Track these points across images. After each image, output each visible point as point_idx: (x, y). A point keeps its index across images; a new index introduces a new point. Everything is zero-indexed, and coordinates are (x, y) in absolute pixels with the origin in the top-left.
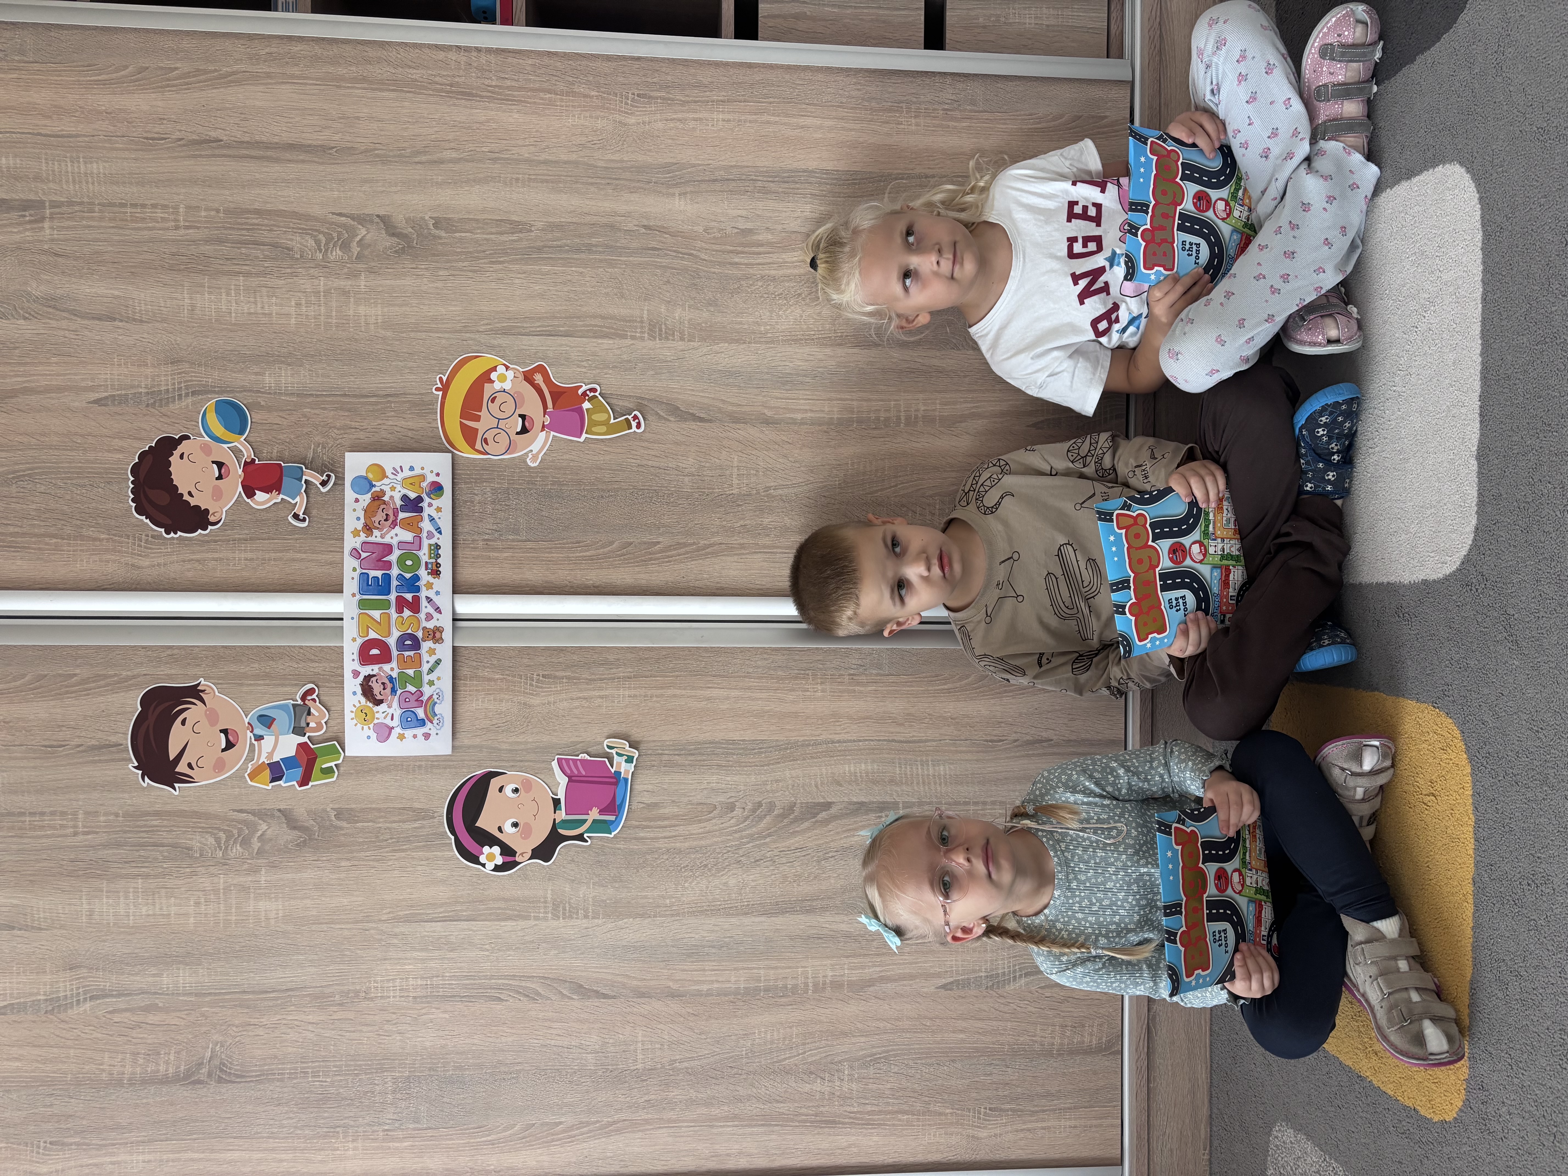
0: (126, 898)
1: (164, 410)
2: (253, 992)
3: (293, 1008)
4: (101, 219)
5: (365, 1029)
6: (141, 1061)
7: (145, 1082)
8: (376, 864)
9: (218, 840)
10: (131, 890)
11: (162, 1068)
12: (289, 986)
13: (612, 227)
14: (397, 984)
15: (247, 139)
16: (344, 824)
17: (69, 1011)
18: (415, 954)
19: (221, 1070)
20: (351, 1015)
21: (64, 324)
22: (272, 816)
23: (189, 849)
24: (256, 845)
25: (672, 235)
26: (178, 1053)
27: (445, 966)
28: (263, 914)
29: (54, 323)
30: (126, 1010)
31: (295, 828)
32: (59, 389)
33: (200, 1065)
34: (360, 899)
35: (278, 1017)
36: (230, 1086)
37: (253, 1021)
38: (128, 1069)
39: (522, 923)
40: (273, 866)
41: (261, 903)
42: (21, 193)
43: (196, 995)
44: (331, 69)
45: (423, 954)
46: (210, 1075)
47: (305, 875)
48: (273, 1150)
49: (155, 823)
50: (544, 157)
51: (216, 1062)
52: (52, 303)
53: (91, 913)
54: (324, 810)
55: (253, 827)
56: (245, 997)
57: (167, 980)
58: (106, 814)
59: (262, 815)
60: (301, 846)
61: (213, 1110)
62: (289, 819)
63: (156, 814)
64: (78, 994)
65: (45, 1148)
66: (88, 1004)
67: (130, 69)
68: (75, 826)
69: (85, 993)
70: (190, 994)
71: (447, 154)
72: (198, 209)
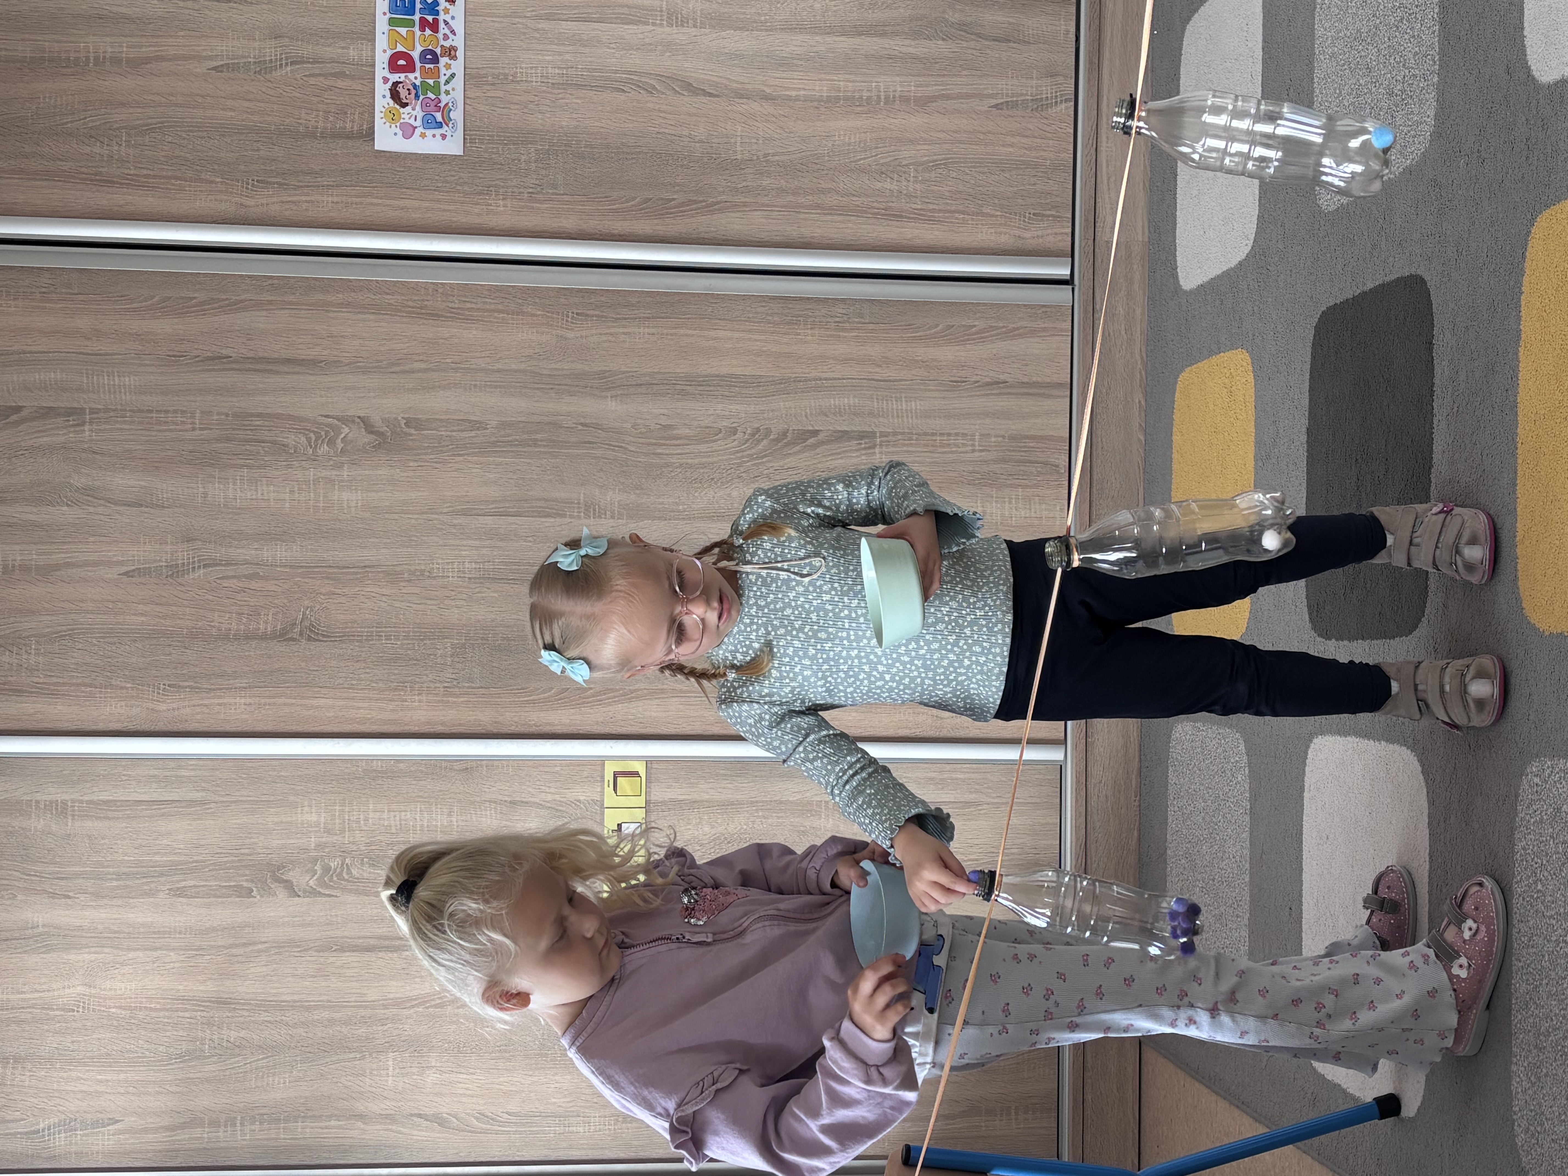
0: (234, 484)
1: (268, 76)
2: (338, 567)
3: (370, 582)
5: (429, 602)
6: (244, 620)
7: (248, 638)
8: (438, 465)
9: (309, 440)
10: (238, 478)
11: (262, 626)
12: (367, 563)
14: (455, 566)
16: (413, 431)
17: (186, 576)
18: (470, 542)
19: (311, 631)
20: (417, 590)
22: (353, 422)
23: (285, 445)
24: (340, 445)
26: (275, 614)
27: (495, 553)
28: (346, 503)
30: (233, 577)
31: (372, 433)
32: (185, 58)
33: (293, 625)
34: (425, 494)
35: (358, 589)
36: (318, 644)
37: (337, 591)
38: (234, 626)
39: (559, 520)
40: (353, 463)
41: (344, 493)
43: (291, 567)
45: (477, 543)
46: (301, 634)
47: (380, 472)
48: (353, 698)
49: (258, 423)
51: (307, 623)
53: (205, 495)
54: (396, 419)
55: (337, 431)
56: (331, 570)
57: (266, 554)
58: (218, 414)
59: (346, 420)
60: (377, 447)
61: (303, 664)
62: (366, 423)
63: (260, 415)
64: (194, 563)
65: (164, 690)
66: (201, 571)
68: (193, 423)
69: (199, 561)
70: (285, 566)
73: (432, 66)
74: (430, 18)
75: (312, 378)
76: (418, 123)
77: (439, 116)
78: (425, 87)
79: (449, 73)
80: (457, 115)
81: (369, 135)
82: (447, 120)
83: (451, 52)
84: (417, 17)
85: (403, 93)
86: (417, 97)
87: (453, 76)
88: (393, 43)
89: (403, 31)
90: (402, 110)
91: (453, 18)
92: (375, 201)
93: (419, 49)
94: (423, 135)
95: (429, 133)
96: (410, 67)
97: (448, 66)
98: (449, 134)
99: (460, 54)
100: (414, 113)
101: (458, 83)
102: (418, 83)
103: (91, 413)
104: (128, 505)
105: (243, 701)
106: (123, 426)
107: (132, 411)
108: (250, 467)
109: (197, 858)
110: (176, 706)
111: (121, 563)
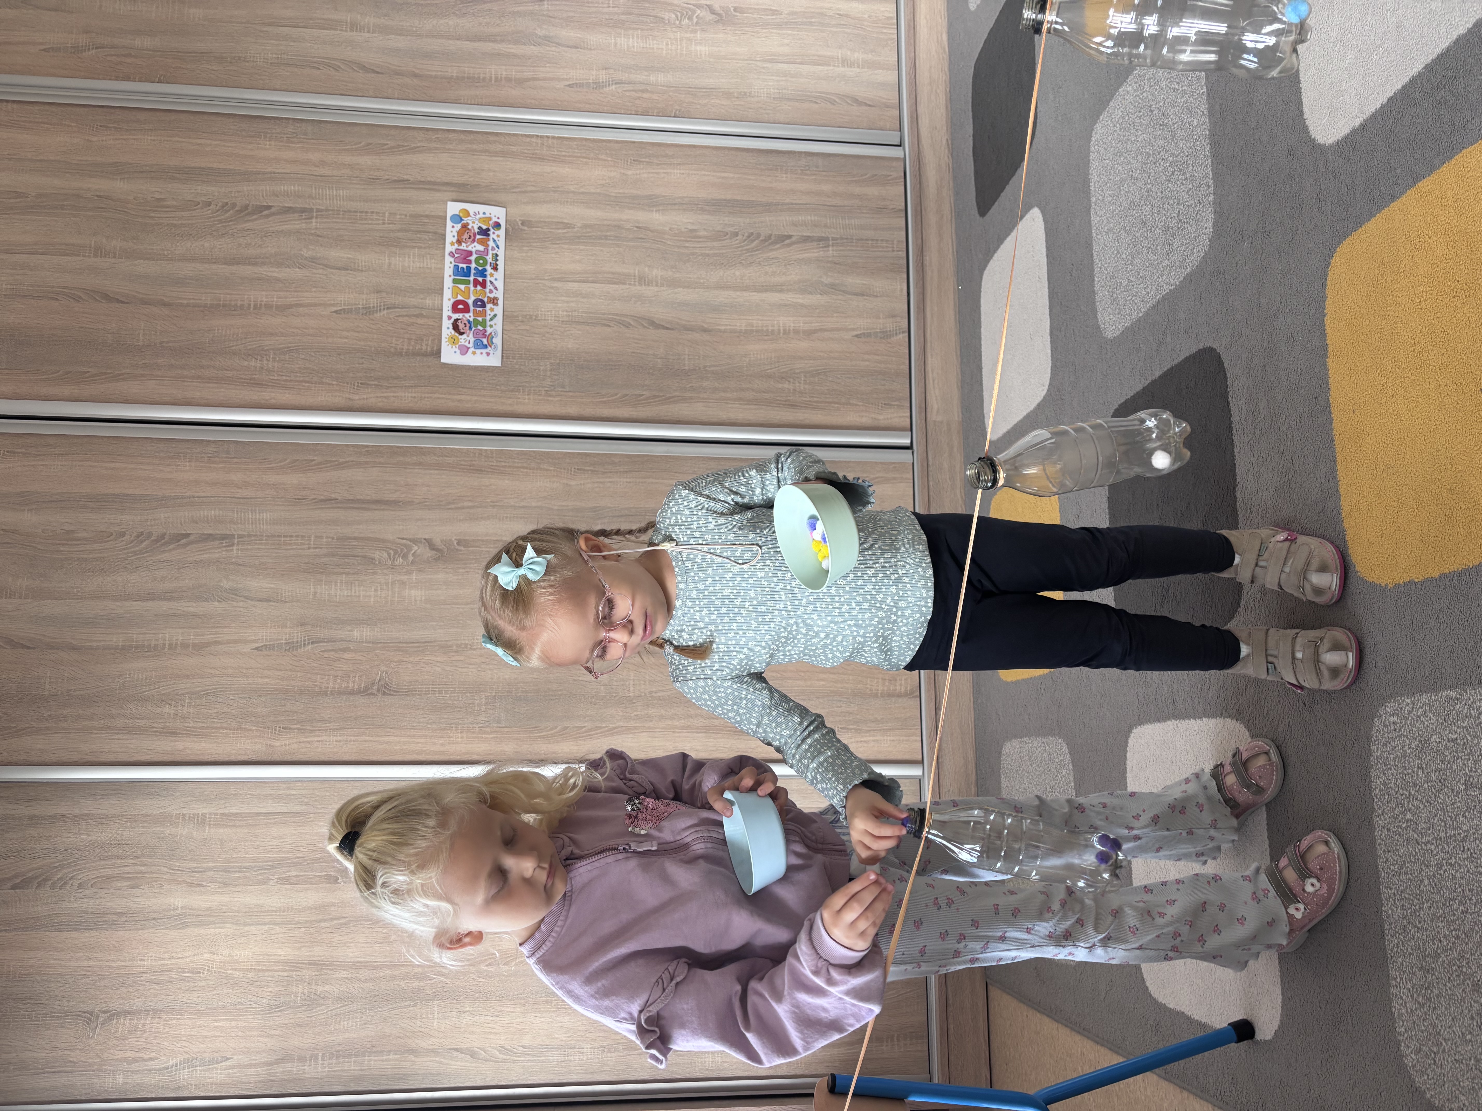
0: (336, 585)
1: (371, 317)
2: (406, 643)
3: (428, 653)
4: (343, 218)
5: (470, 666)
6: (339, 681)
7: (340, 693)
9: (389, 554)
10: (339, 581)
11: (351, 685)
12: (427, 640)
13: (618, 227)
15: (423, 179)
16: (462, 548)
17: (299, 650)
19: (385, 688)
20: (462, 658)
21: (321, 271)
22: (421, 542)
23: (372, 559)
24: (411, 558)
25: (652, 231)
26: (361, 676)
28: (413, 598)
29: (314, 271)
30: (332, 650)
31: (433, 549)
32: (315, 305)
33: (373, 684)
35: (419, 658)
36: (390, 697)
37: (405, 659)
38: (331, 685)
40: (420, 571)
41: (413, 591)
42: (300, 204)
44: (469, 146)
46: (378, 690)
47: (439, 576)
48: (414, 736)
49: (354, 543)
50: (582, 190)
51: (383, 683)
52: (313, 260)
53: (315, 593)
54: (451, 540)
55: (409, 548)
56: (401, 645)
57: (356, 634)
58: (327, 538)
59: (415, 541)
60: (437, 559)
61: (379, 712)
62: (430, 544)
63: (355, 538)
64: (305, 640)
65: (279, 731)
66: (310, 647)
67: (363, 144)
68: (309, 544)
69: (309, 640)
70: (369, 642)
71: (529, 189)
72: (395, 214)
73: (481, 309)
74: (480, 279)
75: (393, 513)
76: (471, 345)
77: (485, 341)
78: (476, 323)
79: (492, 314)
80: (498, 341)
81: (438, 353)
82: (491, 343)
83: (494, 301)
84: (472, 278)
85: (461, 326)
86: (470, 328)
87: (495, 316)
88: (455, 294)
89: (462, 287)
90: (460, 337)
91: (496, 279)
92: (441, 396)
93: (473, 298)
94: (474, 353)
95: (478, 351)
96: (466, 310)
97: (492, 310)
98: (491, 352)
99: (500, 302)
100: (468, 339)
101: (499, 320)
102: (471, 319)
103: (238, 538)
104: (260, 600)
105: (335, 739)
106: (260, 547)
107: (268, 536)
108: (347, 574)
109: (298, 855)
110: (287, 742)
111: (254, 641)
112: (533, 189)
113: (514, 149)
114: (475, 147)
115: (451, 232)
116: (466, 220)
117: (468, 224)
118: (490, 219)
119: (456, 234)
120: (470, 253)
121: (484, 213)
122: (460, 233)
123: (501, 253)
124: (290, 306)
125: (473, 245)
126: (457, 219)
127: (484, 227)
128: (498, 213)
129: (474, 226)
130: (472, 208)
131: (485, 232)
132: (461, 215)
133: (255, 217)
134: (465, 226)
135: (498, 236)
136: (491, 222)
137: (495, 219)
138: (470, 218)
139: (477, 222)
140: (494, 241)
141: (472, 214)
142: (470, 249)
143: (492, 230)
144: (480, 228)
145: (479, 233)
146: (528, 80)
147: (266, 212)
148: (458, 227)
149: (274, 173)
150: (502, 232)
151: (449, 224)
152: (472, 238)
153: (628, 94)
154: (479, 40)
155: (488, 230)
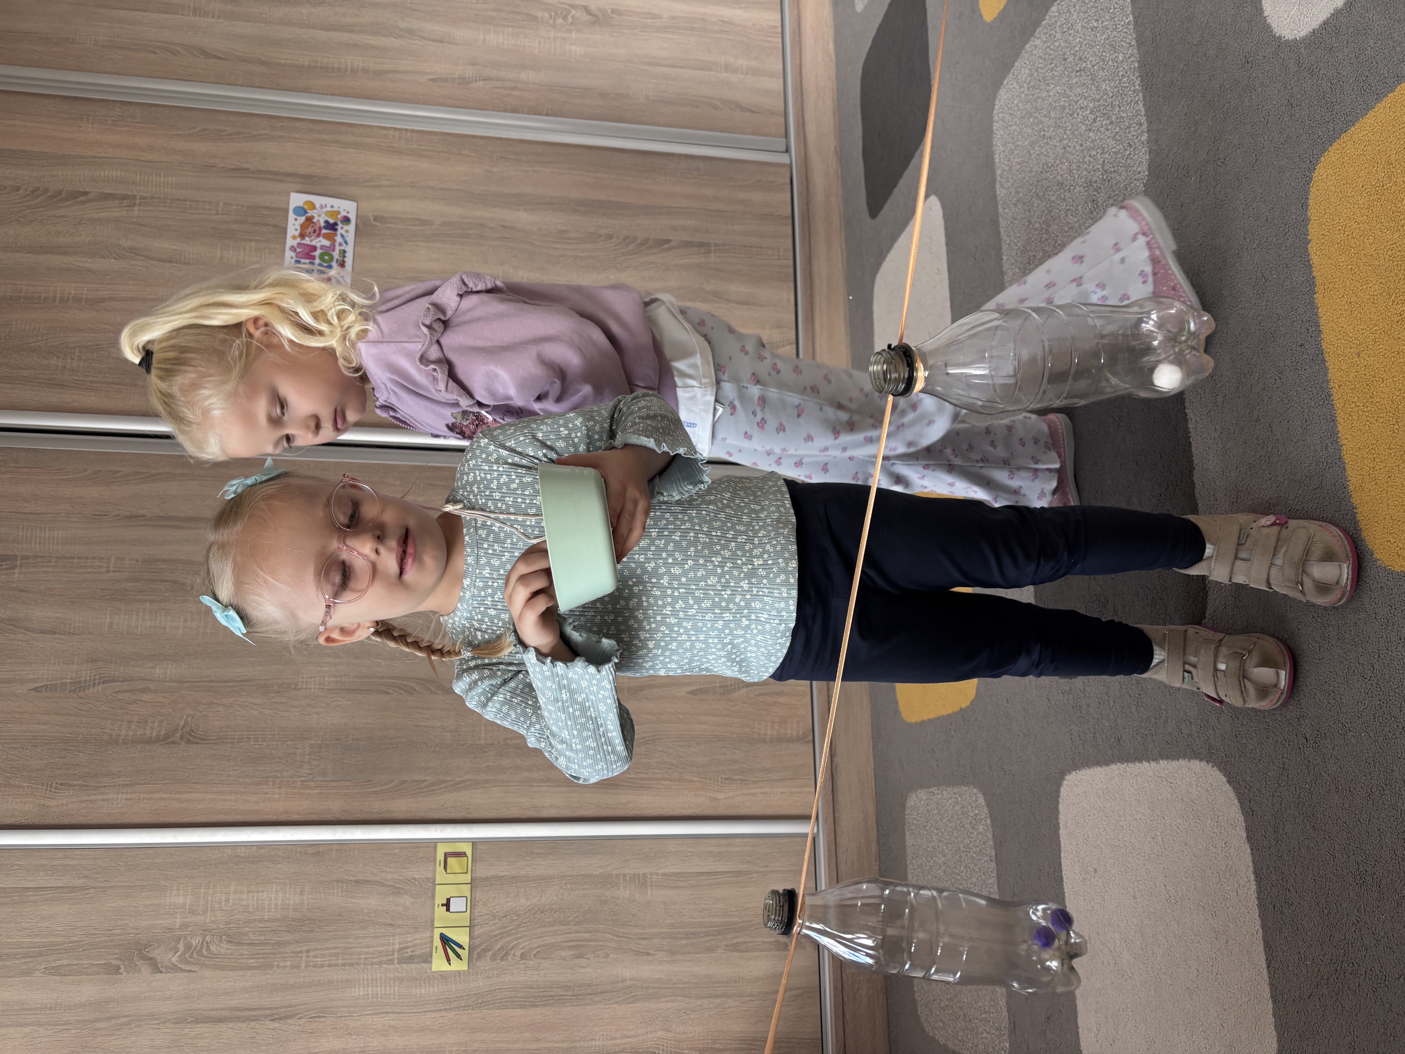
0: (137, 615)
2: (218, 682)
3: (244, 693)
4: (170, 207)
5: (293, 709)
6: (133, 727)
7: (135, 742)
10: (141, 610)
11: (148, 732)
12: (243, 678)
13: (481, 225)
14: (317, 680)
15: (263, 169)
17: (87, 691)
19: (190, 735)
20: (284, 700)
23: (183, 584)
25: (520, 231)
26: (161, 722)
29: (134, 262)
30: (128, 691)
33: (176, 730)
35: (234, 699)
36: (195, 746)
37: (216, 701)
38: (124, 732)
42: (122, 191)
43: (178, 682)
44: (319, 136)
46: (182, 738)
48: (222, 792)
49: (163, 567)
51: (187, 729)
52: (132, 250)
53: (111, 624)
56: (212, 684)
57: (158, 671)
58: (130, 560)
61: (181, 764)
64: (95, 679)
65: (56, 788)
66: (101, 686)
67: (198, 129)
68: (108, 567)
69: (100, 678)
70: (174, 681)
71: (384, 183)
72: (231, 204)
103: (22, 559)
104: (44, 632)
105: (124, 796)
106: (48, 570)
107: (57, 558)
108: (152, 601)
109: (72, 939)
110: (64, 802)
111: (32, 681)
112: (388, 183)
113: (369, 141)
114: (325, 137)
115: (294, 225)
116: (310, 213)
117: (313, 217)
118: (338, 213)
119: (299, 228)
120: (314, 248)
121: (332, 207)
122: (303, 227)
123: (350, 249)
124: (102, 300)
125: (318, 240)
126: (300, 211)
127: (331, 221)
128: (347, 207)
129: (321, 219)
130: (318, 200)
131: (332, 227)
132: (306, 207)
133: (69, 203)
134: (309, 220)
135: (347, 231)
136: (339, 216)
137: (344, 214)
138: (315, 211)
139: (323, 216)
140: (342, 236)
141: (318, 206)
142: (314, 243)
143: (340, 225)
144: (326, 222)
145: (325, 228)
146: (387, 72)
147: (82, 198)
148: (302, 219)
149: (95, 157)
150: (351, 227)
151: (291, 216)
152: (318, 232)
153: (496, 91)
154: (335, 30)
155: (336, 224)
